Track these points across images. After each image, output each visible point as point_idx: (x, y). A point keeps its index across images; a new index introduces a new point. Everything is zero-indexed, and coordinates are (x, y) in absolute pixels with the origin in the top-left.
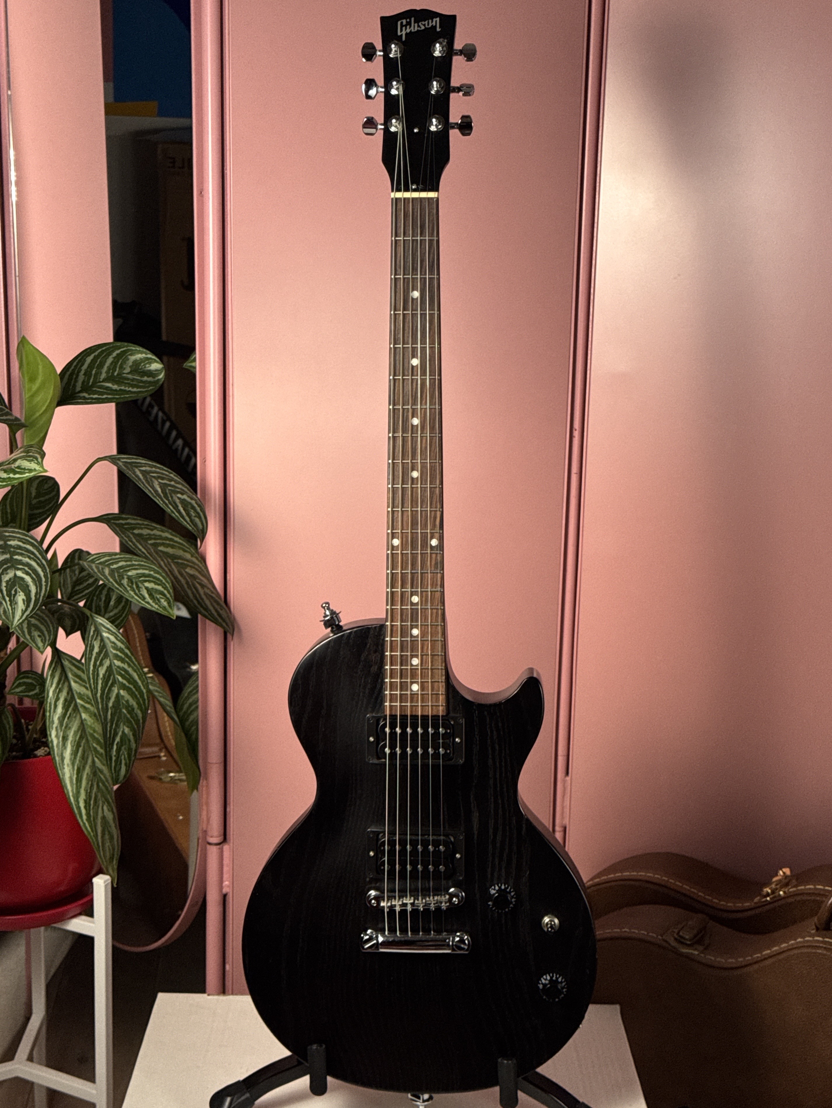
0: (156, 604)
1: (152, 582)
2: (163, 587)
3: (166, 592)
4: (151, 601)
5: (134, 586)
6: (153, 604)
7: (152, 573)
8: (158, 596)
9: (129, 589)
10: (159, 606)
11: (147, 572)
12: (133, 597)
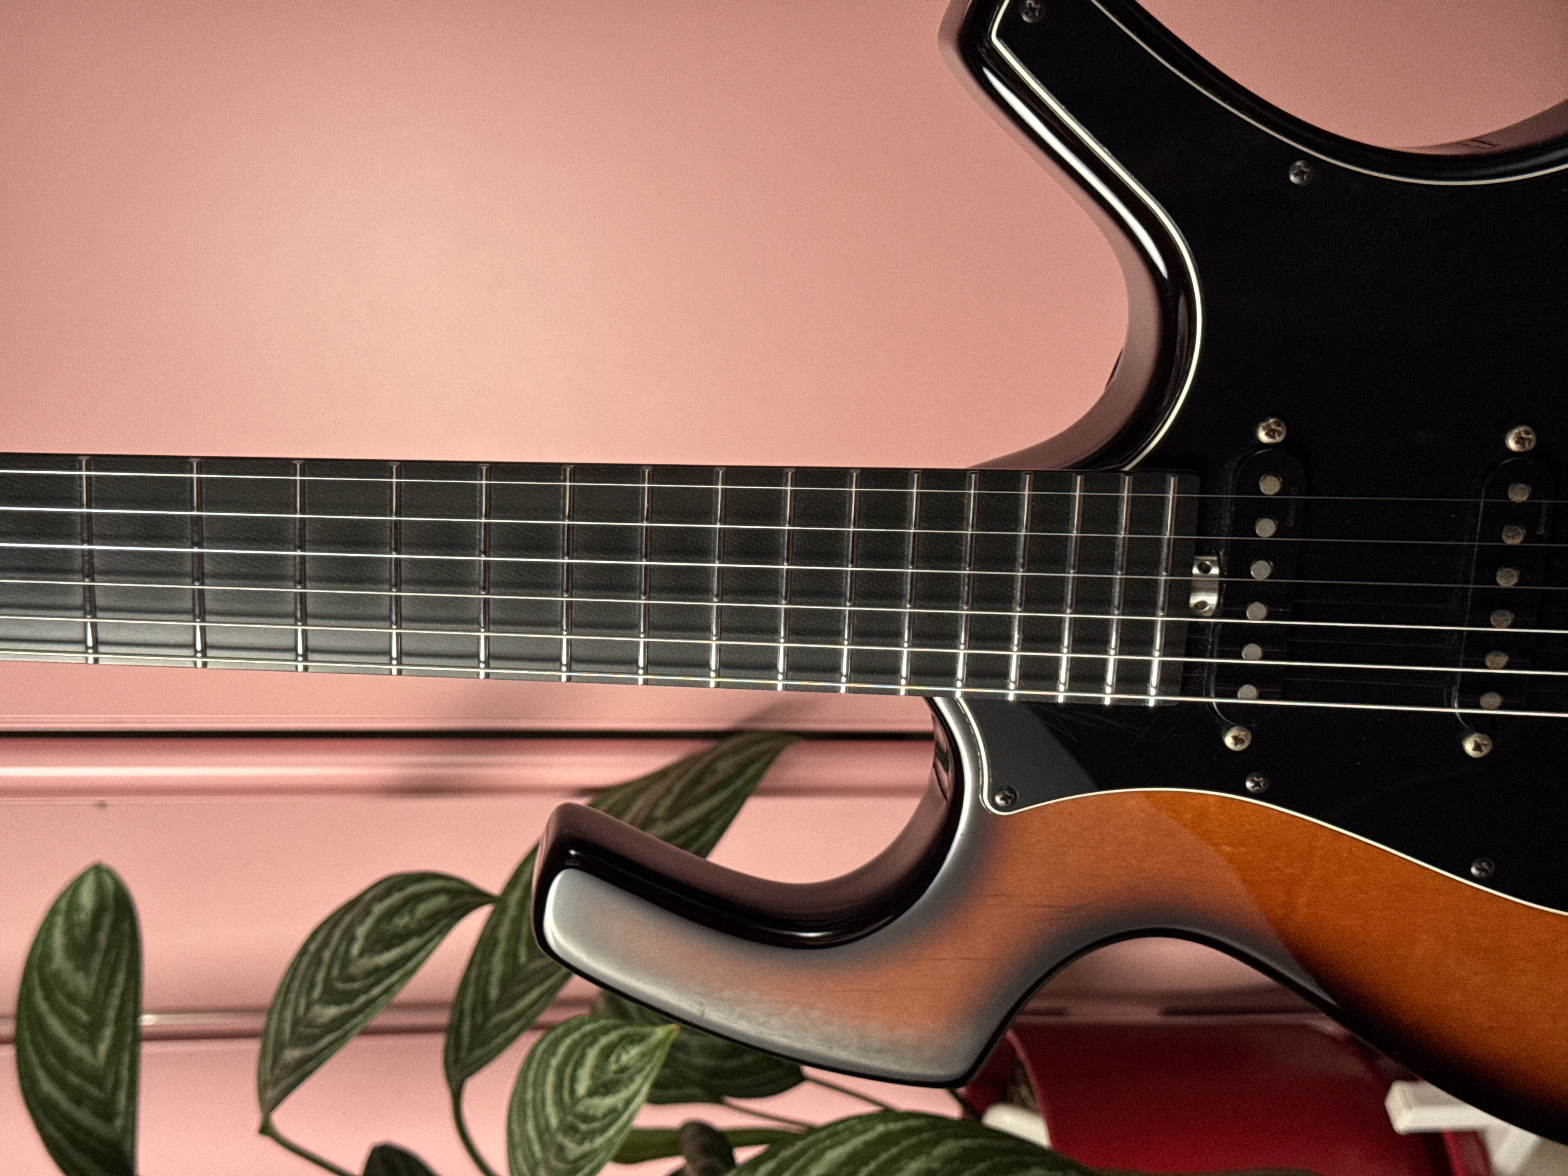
0: (631, 1079)
1: (575, 1070)
2: (591, 1044)
3: (604, 1041)
4: (624, 1094)
5: (583, 1127)
6: (633, 1088)
7: (554, 1062)
8: (613, 1067)
9: (587, 1147)
10: (639, 1071)
11: (551, 1078)
12: (610, 1141)
